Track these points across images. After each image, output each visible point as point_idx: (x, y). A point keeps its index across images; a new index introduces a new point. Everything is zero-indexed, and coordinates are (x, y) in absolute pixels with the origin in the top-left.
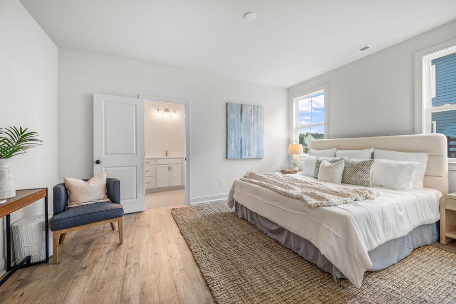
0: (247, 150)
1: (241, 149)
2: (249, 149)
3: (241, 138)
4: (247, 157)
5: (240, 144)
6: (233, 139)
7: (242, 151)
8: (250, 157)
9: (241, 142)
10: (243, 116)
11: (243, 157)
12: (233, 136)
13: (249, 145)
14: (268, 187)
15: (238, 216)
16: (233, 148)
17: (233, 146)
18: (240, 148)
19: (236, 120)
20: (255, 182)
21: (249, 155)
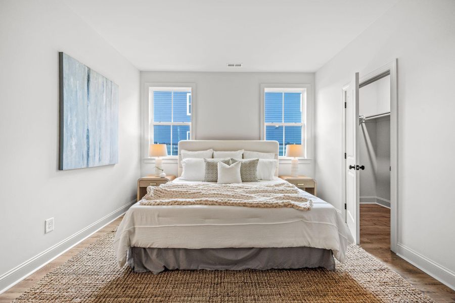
0: (97, 151)
1: (88, 149)
2: (100, 149)
3: (88, 130)
4: (97, 164)
5: (85, 141)
6: (75, 130)
7: (90, 155)
8: (101, 164)
9: (88, 137)
10: (91, 89)
11: (91, 165)
12: (74, 123)
13: (100, 143)
14: (225, 204)
15: (150, 272)
16: (74, 148)
17: (74, 143)
18: (86, 149)
19: (79, 93)
20: (189, 202)
21: (100, 160)
